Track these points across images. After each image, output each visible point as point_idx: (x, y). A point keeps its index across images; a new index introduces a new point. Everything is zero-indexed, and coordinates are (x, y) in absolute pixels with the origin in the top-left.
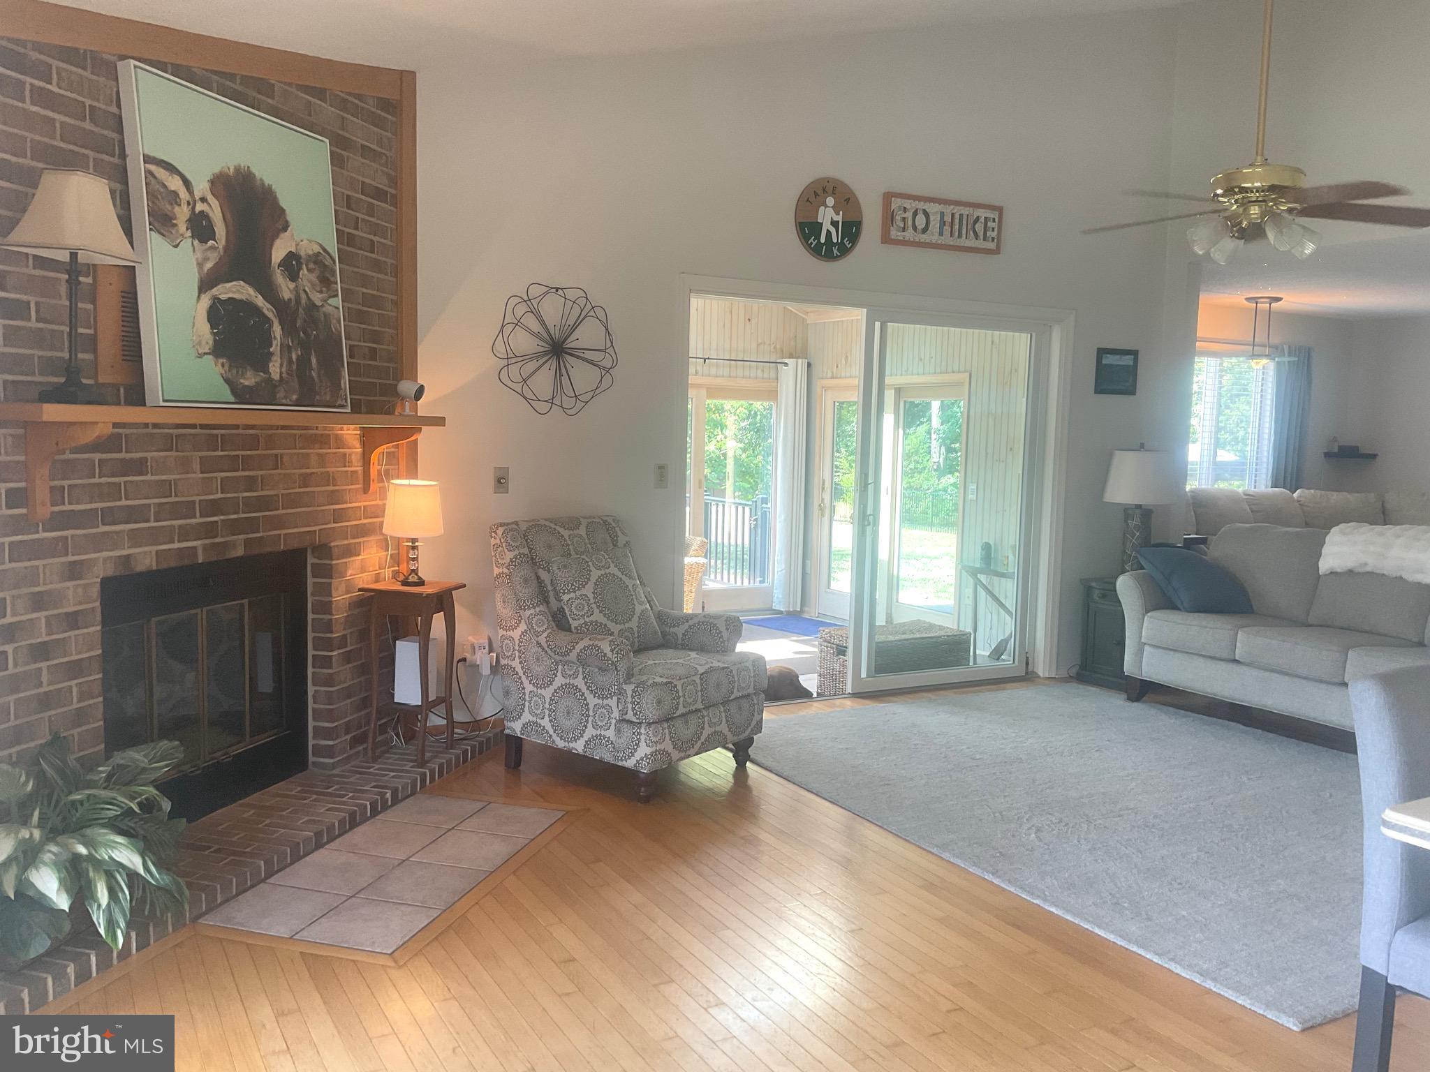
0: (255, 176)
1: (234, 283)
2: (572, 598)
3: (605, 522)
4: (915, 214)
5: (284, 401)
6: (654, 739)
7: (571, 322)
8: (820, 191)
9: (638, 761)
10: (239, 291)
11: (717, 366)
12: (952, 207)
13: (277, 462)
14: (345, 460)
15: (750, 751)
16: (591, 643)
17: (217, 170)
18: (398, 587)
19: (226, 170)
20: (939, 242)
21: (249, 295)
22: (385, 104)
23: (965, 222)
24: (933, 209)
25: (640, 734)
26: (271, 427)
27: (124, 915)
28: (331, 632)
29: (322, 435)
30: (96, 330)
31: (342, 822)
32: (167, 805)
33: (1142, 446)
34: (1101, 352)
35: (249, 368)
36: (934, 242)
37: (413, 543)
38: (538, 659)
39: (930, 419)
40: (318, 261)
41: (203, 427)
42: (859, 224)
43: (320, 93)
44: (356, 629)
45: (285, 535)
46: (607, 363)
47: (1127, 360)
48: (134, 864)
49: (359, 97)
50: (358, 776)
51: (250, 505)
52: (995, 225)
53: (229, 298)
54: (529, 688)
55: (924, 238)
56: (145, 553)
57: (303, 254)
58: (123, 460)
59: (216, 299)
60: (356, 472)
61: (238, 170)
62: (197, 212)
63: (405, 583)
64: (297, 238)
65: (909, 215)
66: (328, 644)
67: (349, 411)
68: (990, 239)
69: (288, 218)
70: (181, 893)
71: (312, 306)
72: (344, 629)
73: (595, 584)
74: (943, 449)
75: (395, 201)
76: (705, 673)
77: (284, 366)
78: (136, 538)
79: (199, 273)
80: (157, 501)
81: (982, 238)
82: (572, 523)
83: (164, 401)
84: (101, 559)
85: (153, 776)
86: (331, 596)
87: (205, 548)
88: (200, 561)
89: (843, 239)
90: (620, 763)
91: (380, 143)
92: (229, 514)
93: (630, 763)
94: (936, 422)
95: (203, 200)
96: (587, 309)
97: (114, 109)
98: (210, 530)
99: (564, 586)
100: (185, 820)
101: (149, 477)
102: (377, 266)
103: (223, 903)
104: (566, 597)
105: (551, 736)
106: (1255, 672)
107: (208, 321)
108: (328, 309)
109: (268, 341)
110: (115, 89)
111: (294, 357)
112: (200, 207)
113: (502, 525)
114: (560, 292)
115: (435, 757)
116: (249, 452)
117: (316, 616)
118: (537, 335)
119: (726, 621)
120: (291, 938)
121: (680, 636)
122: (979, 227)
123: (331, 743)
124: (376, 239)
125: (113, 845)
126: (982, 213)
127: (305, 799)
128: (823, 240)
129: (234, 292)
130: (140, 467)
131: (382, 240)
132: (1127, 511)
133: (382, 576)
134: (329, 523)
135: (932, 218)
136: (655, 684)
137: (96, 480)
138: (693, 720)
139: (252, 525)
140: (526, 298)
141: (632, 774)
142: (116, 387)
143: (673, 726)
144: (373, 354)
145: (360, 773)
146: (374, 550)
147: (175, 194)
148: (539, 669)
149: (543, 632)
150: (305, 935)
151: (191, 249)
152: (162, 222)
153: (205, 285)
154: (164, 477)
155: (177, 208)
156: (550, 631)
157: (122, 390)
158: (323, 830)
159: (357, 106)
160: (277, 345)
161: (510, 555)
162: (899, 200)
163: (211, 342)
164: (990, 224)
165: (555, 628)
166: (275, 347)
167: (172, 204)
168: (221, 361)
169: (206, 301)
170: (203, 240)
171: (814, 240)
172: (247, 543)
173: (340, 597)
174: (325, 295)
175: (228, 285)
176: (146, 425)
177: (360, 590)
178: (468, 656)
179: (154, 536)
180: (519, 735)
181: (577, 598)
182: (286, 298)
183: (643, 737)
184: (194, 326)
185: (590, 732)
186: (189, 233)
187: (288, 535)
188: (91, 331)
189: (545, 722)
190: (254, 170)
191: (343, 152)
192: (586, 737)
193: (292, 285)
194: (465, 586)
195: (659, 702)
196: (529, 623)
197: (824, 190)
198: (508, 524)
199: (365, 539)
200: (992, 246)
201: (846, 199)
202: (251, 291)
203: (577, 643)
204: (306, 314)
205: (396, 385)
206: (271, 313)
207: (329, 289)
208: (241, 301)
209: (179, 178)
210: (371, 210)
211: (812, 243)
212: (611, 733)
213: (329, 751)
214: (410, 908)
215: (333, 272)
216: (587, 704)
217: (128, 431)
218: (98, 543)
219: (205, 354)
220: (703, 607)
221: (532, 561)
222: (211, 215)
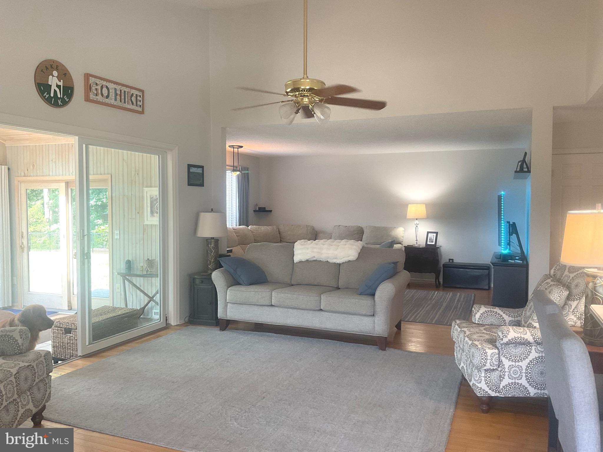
4: (102, 87)
8: (49, 67)
12: (120, 86)
20: (115, 104)
23: (127, 95)
24: (111, 86)
33: (212, 210)
34: (190, 166)
36: (112, 103)
39: (43, 197)
42: (72, 89)
47: (199, 170)
52: (141, 99)
55: (107, 101)
65: (99, 87)
68: (139, 106)
74: (51, 212)
81: (135, 104)
89: (63, 96)
94: (46, 199)
106: (281, 309)
122: (134, 99)
126: (133, 91)
128: (52, 95)
132: (208, 241)
135: (111, 91)
162: (93, 78)
164: (138, 98)
171: (47, 94)
197: (51, 67)
200: (140, 109)
201: (64, 74)
211: (45, 96)
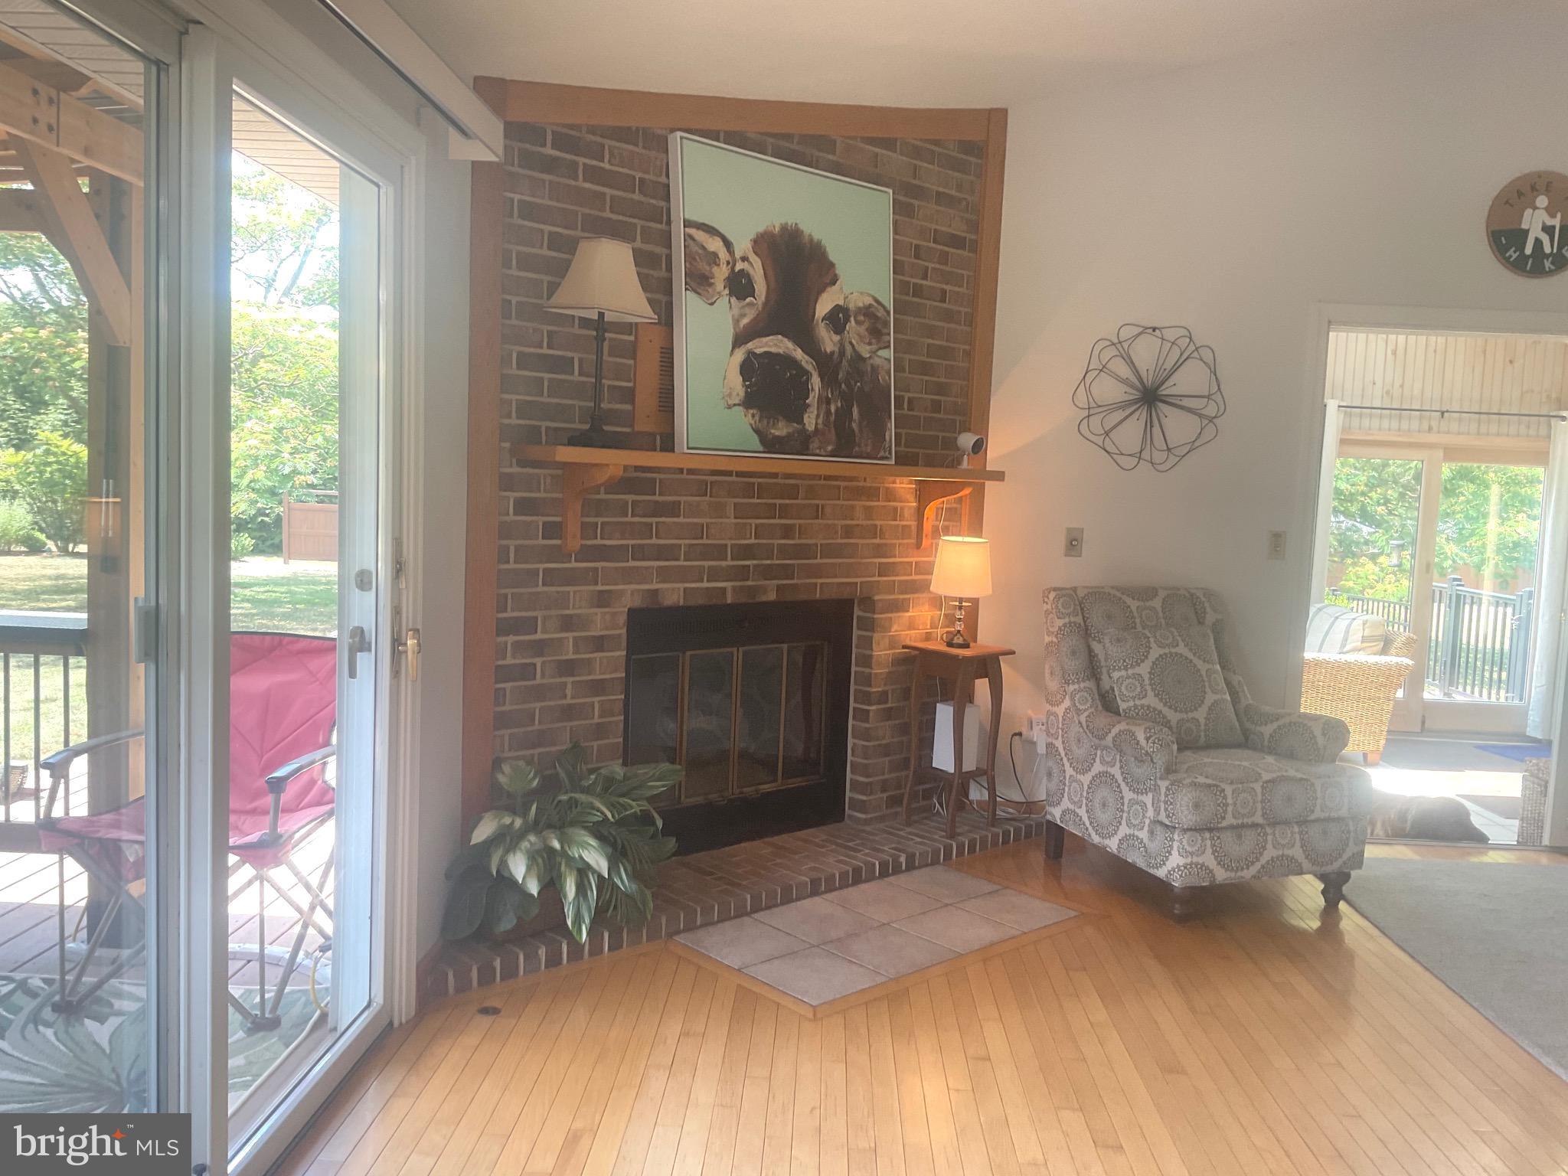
0: (802, 232)
1: (771, 337)
2: (1122, 677)
3: (1192, 595)
5: (818, 451)
6: (1189, 849)
7: (1169, 365)
8: (1527, 191)
9: (1169, 872)
10: (776, 345)
11: (1460, 420)
13: (817, 512)
14: (895, 514)
15: (1345, 889)
16: (1127, 727)
17: (761, 229)
18: (944, 648)
19: (771, 228)
21: (787, 348)
22: (968, 147)
25: (1172, 840)
26: (812, 477)
27: (590, 912)
28: (870, 686)
29: (870, 487)
30: (635, 383)
31: (844, 875)
32: (660, 823)
35: (781, 418)
37: (961, 602)
38: (1079, 741)
40: (871, 316)
41: (739, 474)
43: (889, 143)
44: (899, 686)
45: (822, 584)
46: (1211, 410)
48: (600, 867)
49: (936, 143)
50: (885, 836)
51: (783, 551)
53: (766, 353)
54: (1069, 771)
56: (673, 589)
57: (851, 306)
58: (657, 502)
59: (751, 354)
60: (909, 527)
61: (784, 228)
62: (736, 270)
63: (950, 644)
64: (847, 290)
66: (866, 697)
67: (893, 463)
69: (837, 272)
70: (644, 903)
71: (858, 358)
72: (885, 685)
73: (1154, 663)
75: (974, 247)
76: (1272, 781)
77: (821, 416)
78: (664, 575)
79: (734, 329)
80: (687, 542)
82: (1149, 593)
83: (688, 448)
84: (629, 592)
85: (649, 793)
86: (872, 649)
87: (734, 588)
88: (729, 601)
89: (1559, 249)
90: (1151, 871)
91: (960, 187)
92: (762, 559)
93: (1161, 873)
95: (744, 259)
96: (1190, 349)
97: (663, 179)
98: (743, 573)
99: (1115, 662)
100: (675, 839)
101: (681, 520)
102: (949, 316)
103: (702, 926)
104: (1116, 675)
105: (1087, 829)
107: (741, 373)
108: (877, 361)
109: (806, 392)
110: (665, 161)
111: (833, 409)
112: (739, 266)
113: (1055, 589)
114: (1158, 332)
115: (970, 831)
116: (787, 501)
117: (858, 669)
118: (1125, 382)
119: (1324, 724)
120: (739, 970)
121: (1267, 737)
123: (864, 798)
124: (948, 288)
125: (586, 846)
127: (823, 847)
128: (1529, 250)
129: (770, 346)
130: (673, 509)
131: (956, 289)
133: (934, 635)
134: (874, 576)
136: (1194, 784)
137: (629, 519)
138: (1250, 836)
139: (787, 572)
140: (1116, 341)
141: (1163, 886)
142: (653, 435)
143: (1218, 838)
144: (936, 407)
145: (891, 833)
146: (927, 607)
147: (715, 255)
148: (1079, 752)
149: (1085, 710)
150: (752, 971)
151: (728, 306)
152: (700, 281)
153: (739, 341)
154: (695, 520)
155: (715, 269)
156: (1093, 710)
157: (658, 437)
158: (820, 879)
159: (933, 152)
160: (814, 397)
161: (1060, 623)
163: (742, 394)
165: (1100, 707)
166: (813, 399)
167: (710, 265)
168: (751, 411)
169: (740, 355)
170: (741, 297)
171: (1515, 252)
172: (779, 588)
173: (882, 652)
174: (874, 347)
175: (765, 340)
176: (681, 471)
177: (904, 647)
178: (1024, 731)
179: (682, 575)
180: (1059, 823)
181: (1128, 677)
182: (828, 351)
183: (1176, 845)
184: (725, 379)
185: (1124, 830)
186: (727, 291)
187: (826, 585)
188: (630, 384)
189: (1082, 812)
190: (801, 227)
191: (912, 201)
192: (1121, 834)
193: (836, 338)
194: (1013, 653)
195: (1196, 806)
196: (1072, 699)
197: (1533, 189)
198: (1063, 589)
199: (916, 595)
202: (790, 345)
203: (1114, 726)
204: (850, 365)
205: (956, 438)
206: (811, 366)
207: (879, 341)
208: (778, 355)
209: (719, 239)
210: (944, 258)
211: (1510, 255)
212: (1143, 835)
213: (862, 807)
214: (861, 970)
215: (886, 324)
216: (1122, 798)
217: (662, 476)
218: (628, 576)
219: (735, 405)
220: (1423, 723)
221: (1086, 632)
222: (751, 272)
